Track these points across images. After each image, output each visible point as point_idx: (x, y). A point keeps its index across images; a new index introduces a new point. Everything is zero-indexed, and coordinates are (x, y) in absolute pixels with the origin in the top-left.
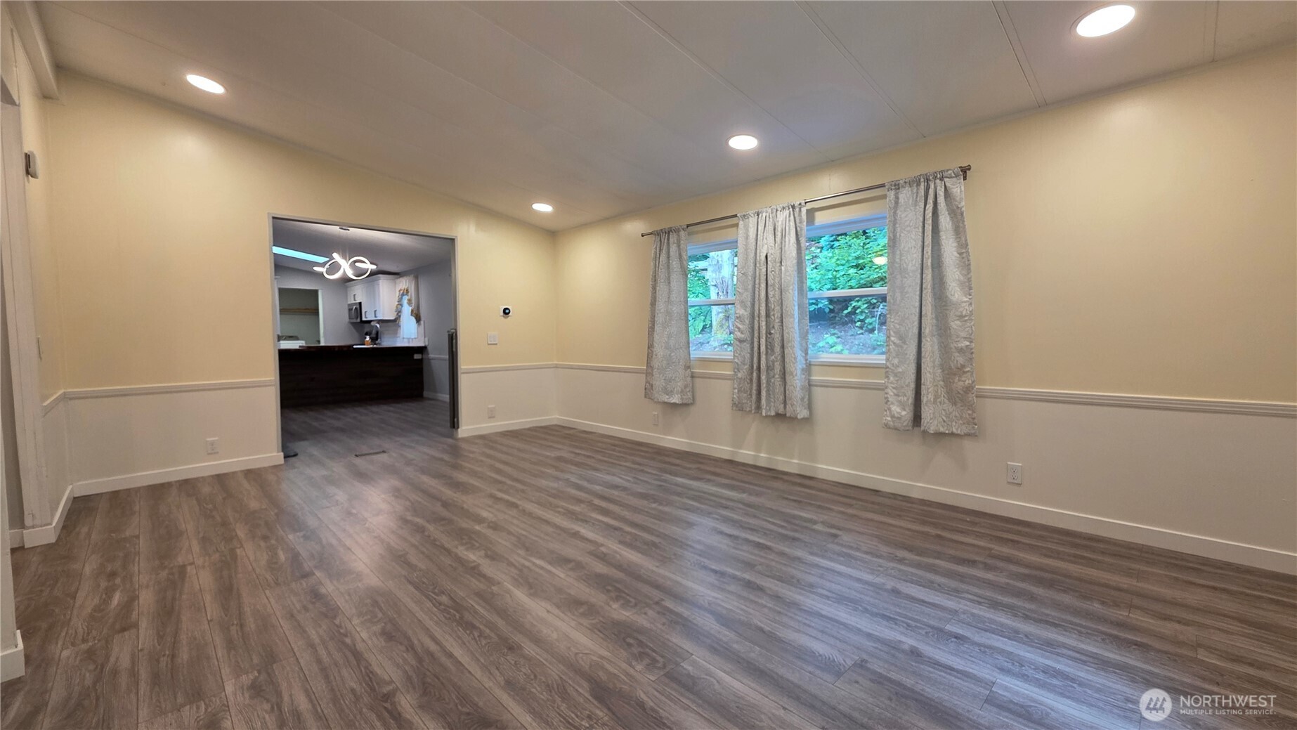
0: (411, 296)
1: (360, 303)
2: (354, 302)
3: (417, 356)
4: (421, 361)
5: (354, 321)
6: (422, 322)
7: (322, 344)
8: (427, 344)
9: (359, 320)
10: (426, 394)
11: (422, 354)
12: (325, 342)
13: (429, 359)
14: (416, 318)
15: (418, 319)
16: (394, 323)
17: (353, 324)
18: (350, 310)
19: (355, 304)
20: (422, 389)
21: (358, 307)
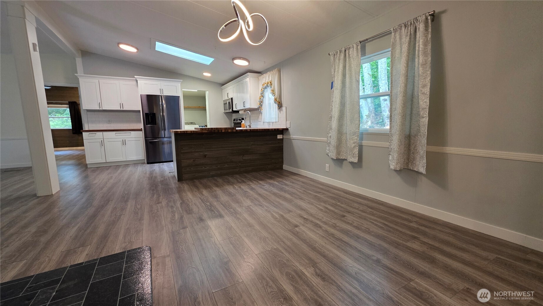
0: (274, 87)
1: (232, 99)
2: (228, 98)
3: (279, 137)
4: (282, 140)
5: (228, 111)
6: (284, 108)
7: (209, 127)
8: (288, 126)
9: (231, 110)
10: (285, 167)
11: (283, 135)
12: (210, 125)
13: (290, 140)
14: (278, 105)
15: (280, 106)
16: (257, 111)
17: (226, 113)
18: (225, 104)
19: (228, 99)
20: (282, 163)
21: (230, 101)
